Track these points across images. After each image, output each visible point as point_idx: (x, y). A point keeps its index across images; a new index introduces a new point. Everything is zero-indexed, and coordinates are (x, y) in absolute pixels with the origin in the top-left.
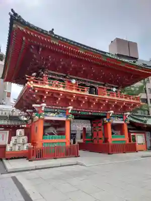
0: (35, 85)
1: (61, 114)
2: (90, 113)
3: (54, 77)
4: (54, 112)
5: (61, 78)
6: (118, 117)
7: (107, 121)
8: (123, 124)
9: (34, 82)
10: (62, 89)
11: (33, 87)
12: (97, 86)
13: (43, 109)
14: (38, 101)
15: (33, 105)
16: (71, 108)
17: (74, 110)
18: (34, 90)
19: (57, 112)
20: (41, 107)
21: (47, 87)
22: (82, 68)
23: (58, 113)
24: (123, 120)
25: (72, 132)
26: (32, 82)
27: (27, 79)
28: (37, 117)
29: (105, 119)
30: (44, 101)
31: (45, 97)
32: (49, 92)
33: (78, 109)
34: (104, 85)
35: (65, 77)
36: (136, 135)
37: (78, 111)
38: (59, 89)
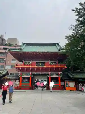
2: (40, 74)
3: (27, 61)
4: (26, 74)
6: (55, 74)
12: (45, 62)
16: (31, 72)
20: (20, 73)
29: (48, 76)
32: (21, 68)
33: (34, 72)
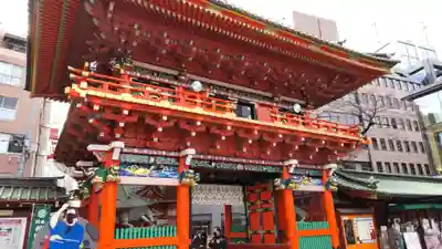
0: (92, 92)
1: (165, 171)
2: (240, 167)
3: (148, 77)
4: (148, 166)
5: (167, 81)
6: (309, 176)
7: (283, 187)
8: (322, 193)
9: (89, 84)
10: (166, 104)
11: (87, 95)
12: (254, 101)
13: (116, 156)
14: (102, 135)
15: (91, 147)
16: (191, 152)
17: (199, 160)
18: (90, 105)
19: (154, 164)
20: (112, 150)
21: (127, 97)
22: (218, 56)
23: (158, 168)
24: (321, 184)
25: (194, 219)
26: (84, 84)
27: (72, 76)
28: (99, 179)
29: (278, 181)
30: (118, 136)
31: (122, 125)
32: (130, 112)
33: (209, 157)
34: (271, 99)
35: (176, 78)
36: (354, 219)
37: (211, 162)
38: (158, 104)
